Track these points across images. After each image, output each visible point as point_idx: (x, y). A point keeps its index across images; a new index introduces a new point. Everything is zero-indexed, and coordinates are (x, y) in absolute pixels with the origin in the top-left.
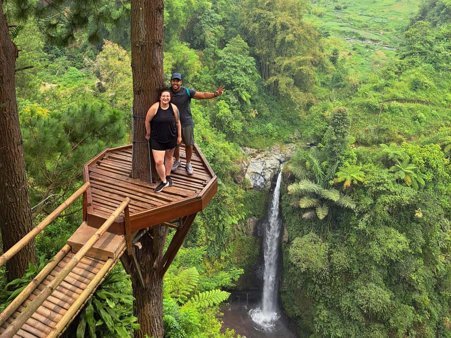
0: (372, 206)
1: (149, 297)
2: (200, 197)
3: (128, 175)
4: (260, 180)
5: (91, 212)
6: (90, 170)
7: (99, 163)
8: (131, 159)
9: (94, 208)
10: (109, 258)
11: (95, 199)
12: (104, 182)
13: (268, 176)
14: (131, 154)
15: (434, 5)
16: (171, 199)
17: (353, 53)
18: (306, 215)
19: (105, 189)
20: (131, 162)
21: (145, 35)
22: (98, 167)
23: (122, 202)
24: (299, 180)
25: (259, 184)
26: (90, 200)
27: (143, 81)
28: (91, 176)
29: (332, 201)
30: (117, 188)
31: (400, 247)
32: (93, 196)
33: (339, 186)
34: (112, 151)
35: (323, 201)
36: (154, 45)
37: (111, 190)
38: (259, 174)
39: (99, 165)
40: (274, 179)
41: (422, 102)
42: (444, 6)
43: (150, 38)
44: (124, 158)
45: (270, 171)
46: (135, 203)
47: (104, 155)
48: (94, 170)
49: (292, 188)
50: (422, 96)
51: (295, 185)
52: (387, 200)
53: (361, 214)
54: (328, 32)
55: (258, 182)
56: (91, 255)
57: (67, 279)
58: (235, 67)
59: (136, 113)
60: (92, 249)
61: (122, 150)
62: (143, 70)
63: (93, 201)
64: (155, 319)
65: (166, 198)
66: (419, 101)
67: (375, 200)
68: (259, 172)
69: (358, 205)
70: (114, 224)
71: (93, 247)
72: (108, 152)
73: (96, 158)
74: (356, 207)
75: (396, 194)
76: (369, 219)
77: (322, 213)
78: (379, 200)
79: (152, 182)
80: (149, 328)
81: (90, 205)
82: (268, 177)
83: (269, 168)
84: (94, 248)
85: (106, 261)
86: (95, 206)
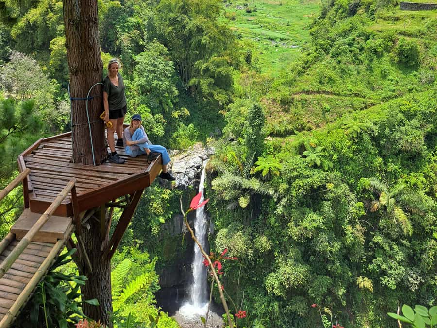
0: (288, 190)
1: (97, 281)
2: (147, 173)
3: (69, 161)
4: (184, 179)
5: (33, 197)
6: (26, 160)
7: (34, 153)
8: (71, 147)
9: (36, 195)
10: (58, 239)
11: (36, 186)
12: (43, 170)
13: (192, 174)
14: (71, 142)
15: (333, 5)
16: (118, 178)
17: (264, 52)
18: (229, 207)
19: (45, 175)
20: (71, 149)
21: (79, 13)
22: (34, 156)
23: (66, 185)
24: (222, 174)
25: (183, 183)
26: (30, 187)
27: (80, 62)
28: (27, 166)
29: (253, 190)
30: (58, 173)
31: (314, 225)
32: (33, 184)
33: (258, 175)
34: (47, 141)
35: (245, 191)
36: (89, 23)
37: (52, 176)
38: (183, 173)
39: (35, 155)
40: (198, 176)
41: (327, 93)
42: (341, 6)
43: (85, 16)
44: (61, 146)
45: (194, 169)
46: (81, 185)
47: (39, 145)
48: (30, 159)
49: (215, 183)
50: (327, 88)
51: (218, 179)
52: (301, 184)
53: (279, 199)
54: (241, 34)
55: (182, 181)
56: (38, 239)
57: (14, 265)
58: (154, 72)
59: (74, 96)
60: (38, 233)
61: (58, 139)
62: (79, 49)
63: (34, 188)
64: (105, 303)
65: (112, 177)
66: (324, 92)
67: (290, 184)
68: (183, 171)
69: (276, 191)
70: (60, 206)
71: (40, 230)
72: (42, 141)
73: (30, 148)
74: (274, 194)
75: (308, 178)
76: (286, 202)
77: (244, 202)
78: (294, 184)
79: (94, 164)
80: (99, 312)
81: (31, 191)
82: (192, 176)
83: (193, 166)
84: (41, 232)
85: (55, 244)
86: (37, 193)
